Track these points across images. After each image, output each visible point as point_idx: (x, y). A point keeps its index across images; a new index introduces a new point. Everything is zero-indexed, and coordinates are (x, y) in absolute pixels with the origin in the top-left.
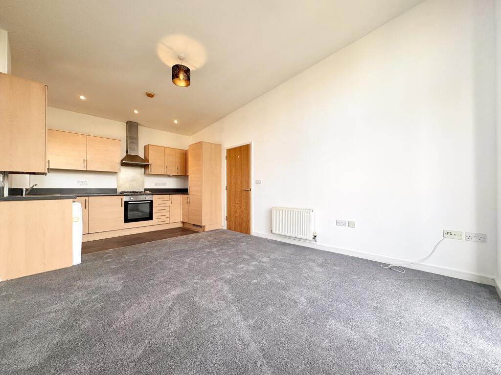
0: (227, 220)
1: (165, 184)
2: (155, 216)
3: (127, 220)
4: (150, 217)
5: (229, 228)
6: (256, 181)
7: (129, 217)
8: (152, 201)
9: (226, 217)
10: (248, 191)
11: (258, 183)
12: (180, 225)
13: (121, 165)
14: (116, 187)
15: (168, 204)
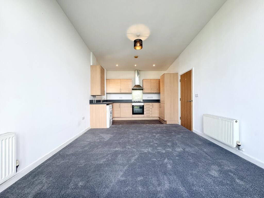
0: (180, 119)
1: (152, 97)
2: (145, 113)
3: (133, 113)
4: (143, 113)
5: (182, 124)
6: (196, 95)
7: (134, 112)
8: (143, 106)
9: (180, 117)
10: (191, 101)
11: (197, 96)
12: (158, 119)
13: (132, 90)
14: (131, 99)
15: (151, 107)
